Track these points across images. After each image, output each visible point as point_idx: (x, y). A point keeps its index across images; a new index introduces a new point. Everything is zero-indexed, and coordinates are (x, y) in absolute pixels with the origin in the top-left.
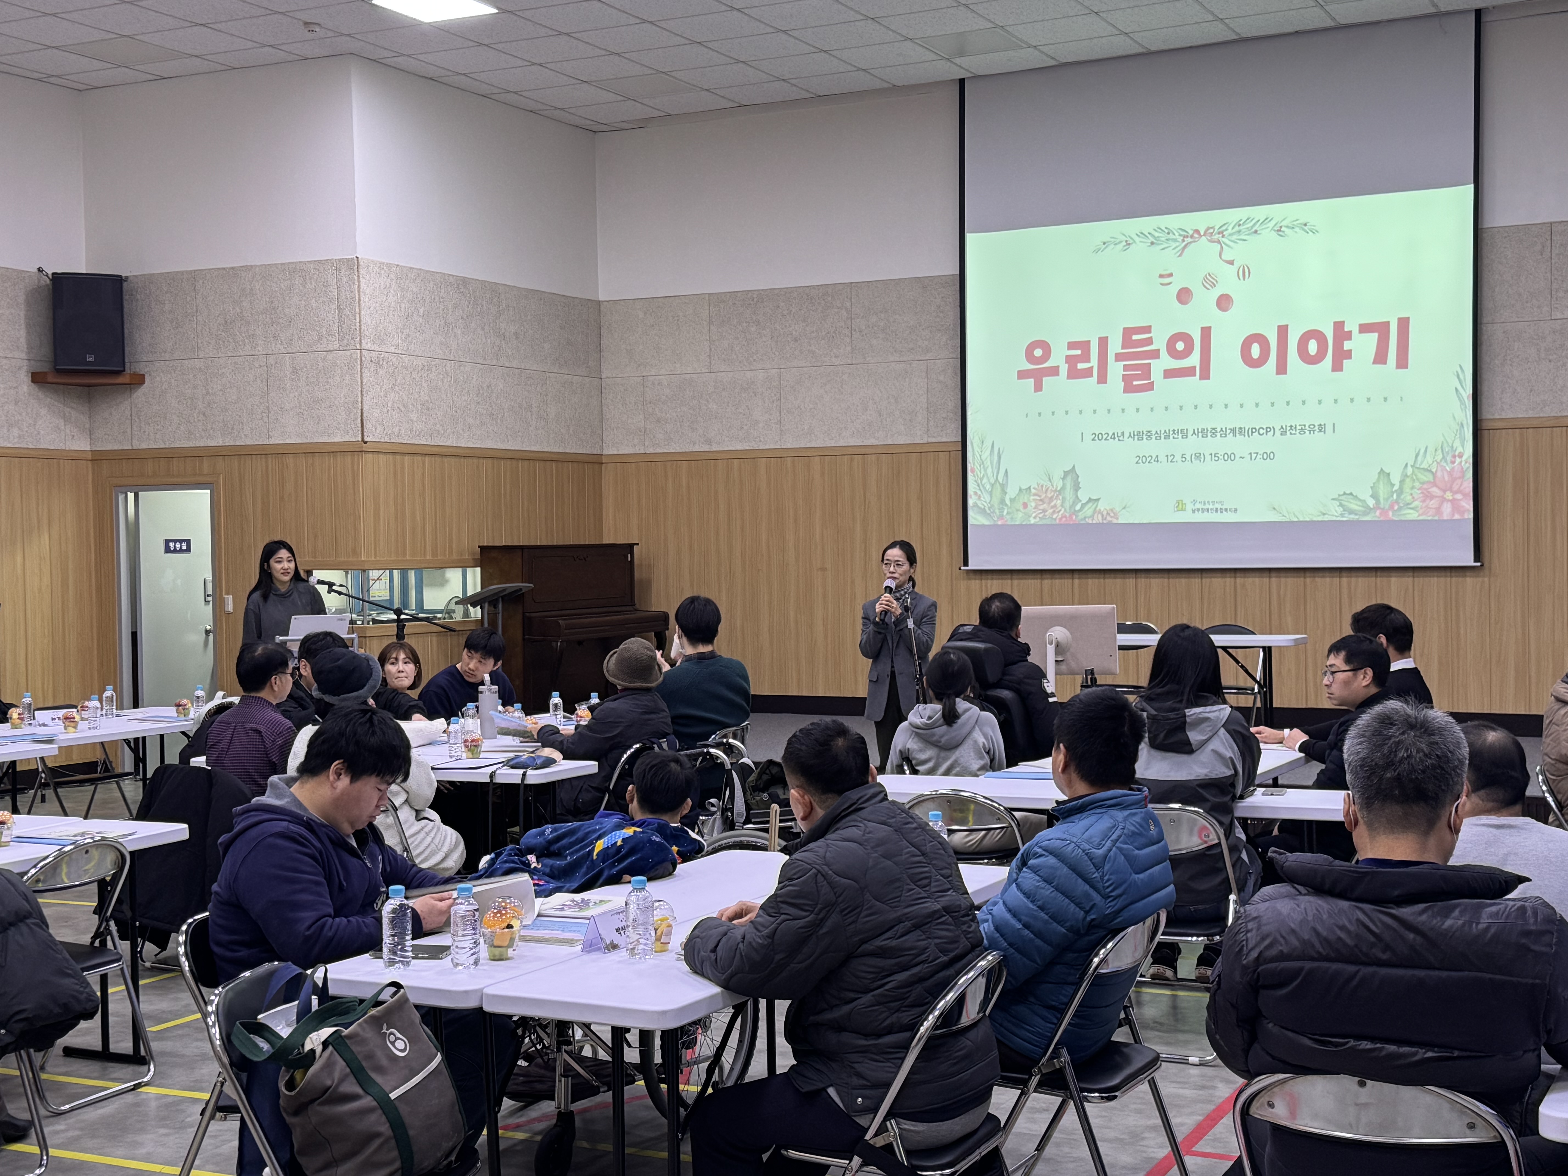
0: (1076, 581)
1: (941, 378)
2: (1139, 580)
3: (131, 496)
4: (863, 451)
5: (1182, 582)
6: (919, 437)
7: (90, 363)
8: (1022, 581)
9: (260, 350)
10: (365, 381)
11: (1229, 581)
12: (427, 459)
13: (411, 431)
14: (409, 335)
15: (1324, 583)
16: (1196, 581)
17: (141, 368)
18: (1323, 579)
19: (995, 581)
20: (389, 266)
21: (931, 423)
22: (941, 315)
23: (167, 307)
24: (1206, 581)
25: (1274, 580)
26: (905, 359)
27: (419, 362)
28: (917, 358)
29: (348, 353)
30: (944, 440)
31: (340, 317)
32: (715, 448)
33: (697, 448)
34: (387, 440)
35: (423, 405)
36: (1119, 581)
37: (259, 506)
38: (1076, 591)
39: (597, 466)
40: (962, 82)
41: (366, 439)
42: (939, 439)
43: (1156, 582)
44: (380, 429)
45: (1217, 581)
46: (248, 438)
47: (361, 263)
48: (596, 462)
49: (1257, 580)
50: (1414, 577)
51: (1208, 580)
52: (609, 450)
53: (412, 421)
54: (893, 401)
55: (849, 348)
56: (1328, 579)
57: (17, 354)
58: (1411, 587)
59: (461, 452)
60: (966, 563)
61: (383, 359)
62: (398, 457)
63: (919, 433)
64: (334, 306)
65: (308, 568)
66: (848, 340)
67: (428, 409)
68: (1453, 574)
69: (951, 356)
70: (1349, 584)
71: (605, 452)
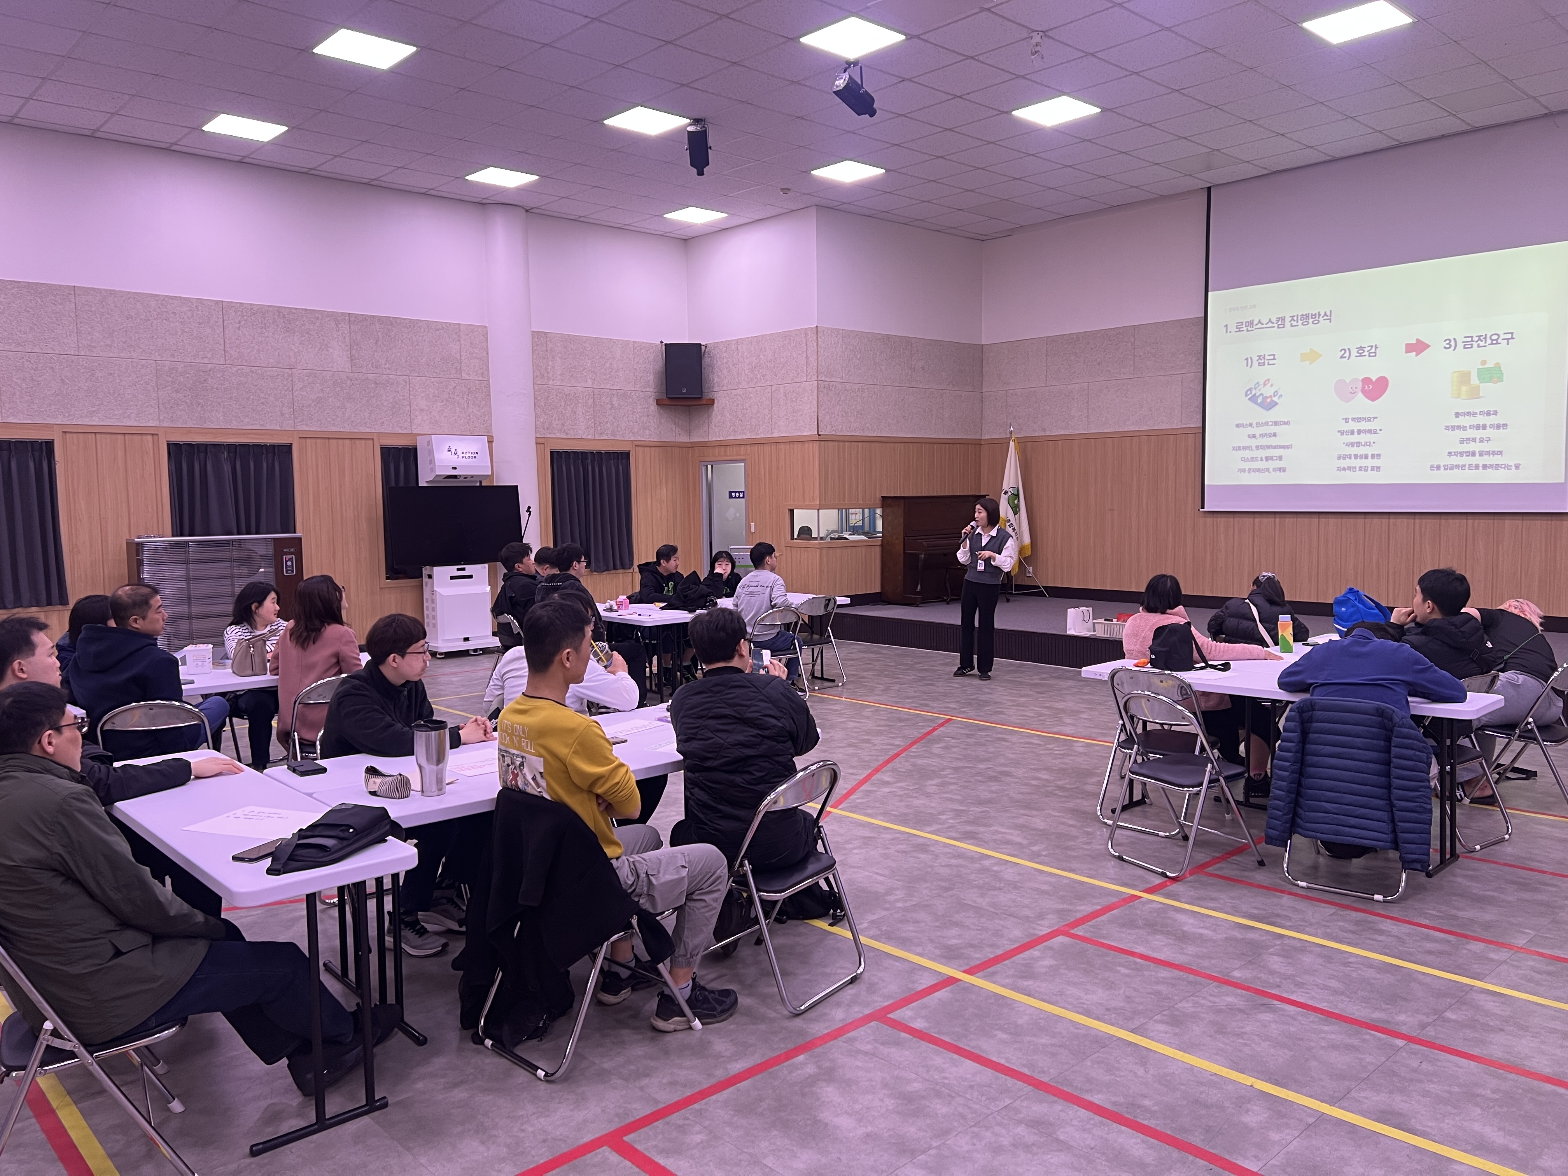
0: (1277, 520)
1: (1191, 386)
2: (1321, 520)
3: (709, 467)
4: (1139, 434)
5: (1351, 521)
6: (1175, 424)
7: (684, 394)
9: (769, 383)
10: (820, 399)
11: (1385, 521)
12: (860, 444)
13: (850, 428)
14: (849, 371)
15: (1455, 522)
16: (1360, 521)
17: (710, 396)
18: (1454, 521)
19: (1223, 520)
20: (838, 330)
21: (1183, 415)
22: (1192, 344)
23: (725, 361)
24: (1368, 520)
25: (1417, 521)
26: (1168, 373)
27: (856, 387)
28: (1175, 373)
29: (811, 383)
30: (1191, 426)
31: (807, 362)
32: (1047, 434)
33: (1037, 434)
34: (833, 433)
35: (858, 412)
36: (1306, 520)
37: (767, 471)
38: (1277, 526)
39: (978, 446)
40: (1209, 189)
41: (820, 433)
42: (1187, 426)
43: (1332, 521)
44: (829, 427)
45: (1376, 521)
46: (763, 434)
47: (819, 329)
48: (978, 443)
49: (1405, 521)
50: (1523, 520)
51: (1370, 520)
52: (986, 437)
53: (850, 422)
54: (1159, 401)
55: (1132, 368)
56: (1457, 521)
57: (648, 389)
58: (1520, 527)
59: (884, 440)
60: (1203, 508)
61: (832, 386)
62: (841, 444)
63: (1175, 421)
64: (805, 356)
65: (791, 508)
66: (1132, 363)
67: (861, 414)
68: (1553, 518)
70: (1473, 523)
71: (983, 438)
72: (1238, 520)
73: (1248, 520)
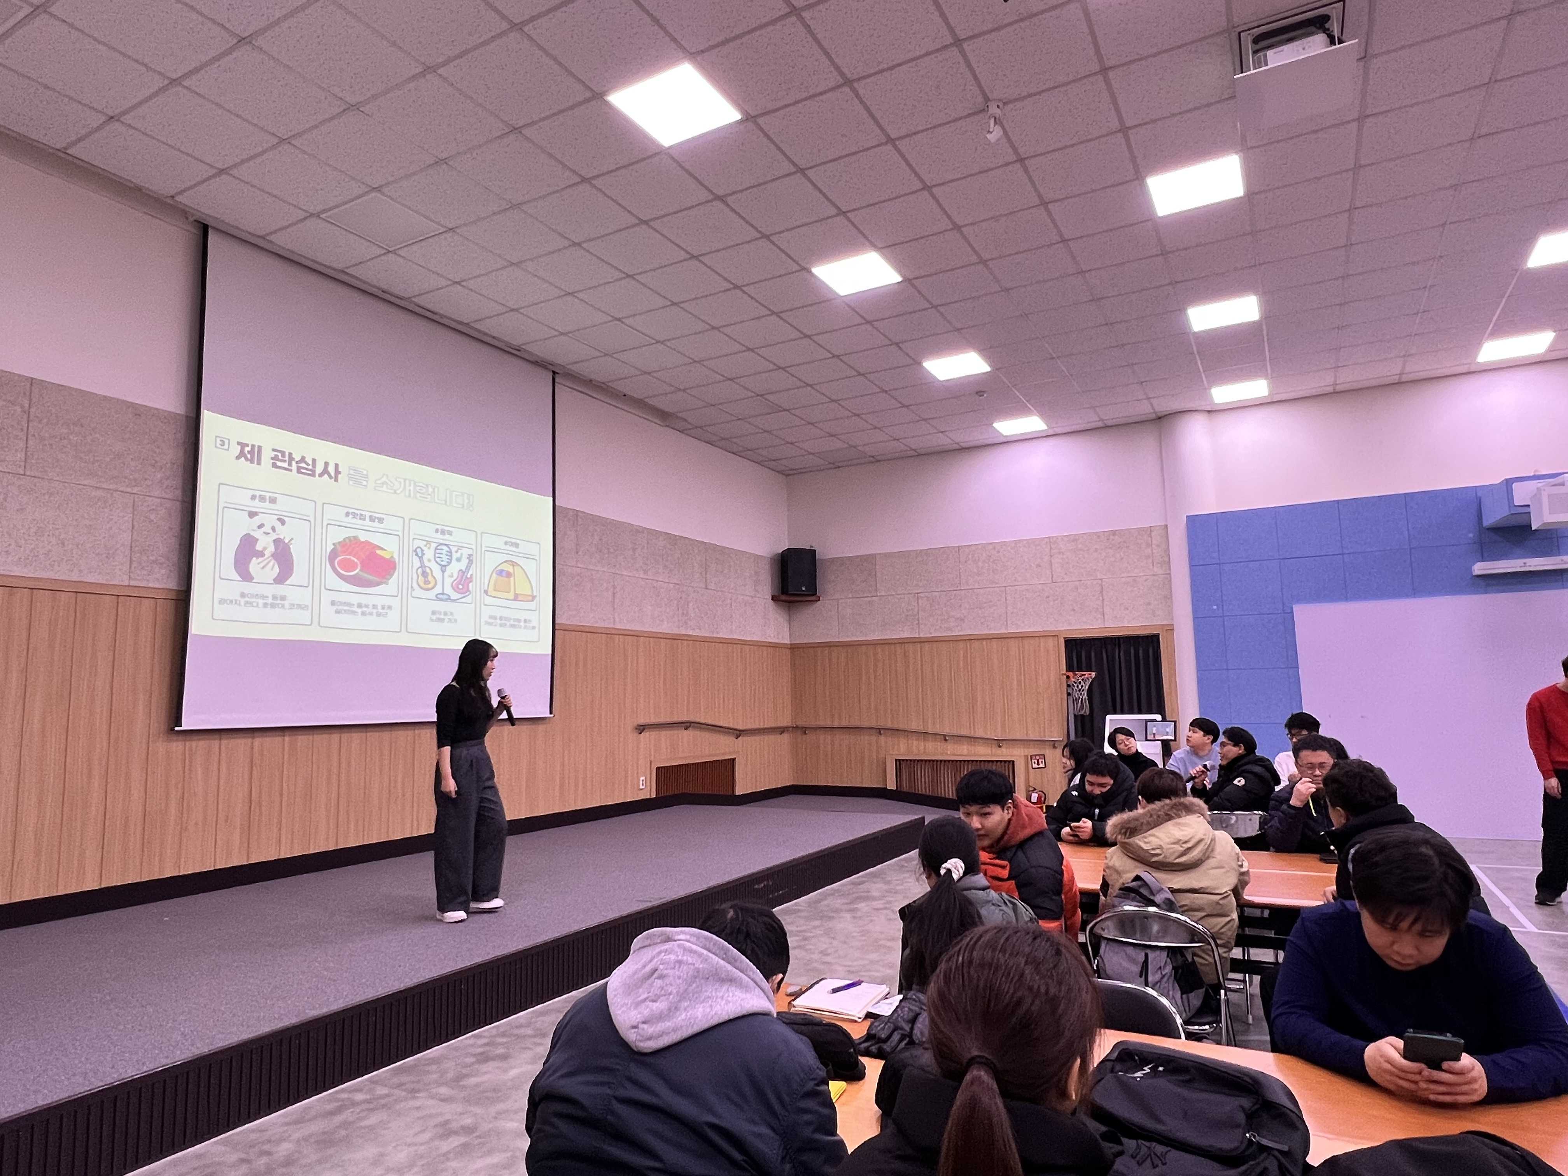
0: (287, 738)
1: (152, 517)
6: (120, 579)
8: (232, 741)
21: (134, 565)
22: (157, 450)
26: (105, 486)
28: (121, 489)
30: (151, 585)
38: (287, 748)
42: (144, 584)
54: (83, 530)
60: (180, 723)
63: (116, 572)
69: (167, 496)
72: (227, 743)
73: (241, 743)
